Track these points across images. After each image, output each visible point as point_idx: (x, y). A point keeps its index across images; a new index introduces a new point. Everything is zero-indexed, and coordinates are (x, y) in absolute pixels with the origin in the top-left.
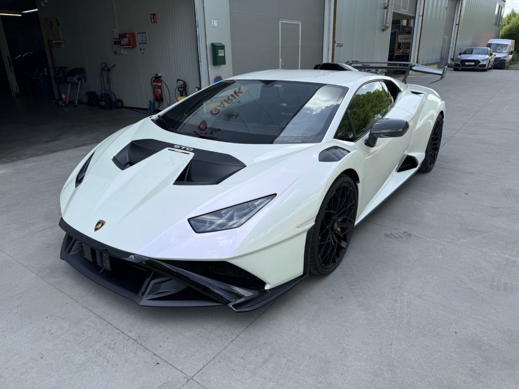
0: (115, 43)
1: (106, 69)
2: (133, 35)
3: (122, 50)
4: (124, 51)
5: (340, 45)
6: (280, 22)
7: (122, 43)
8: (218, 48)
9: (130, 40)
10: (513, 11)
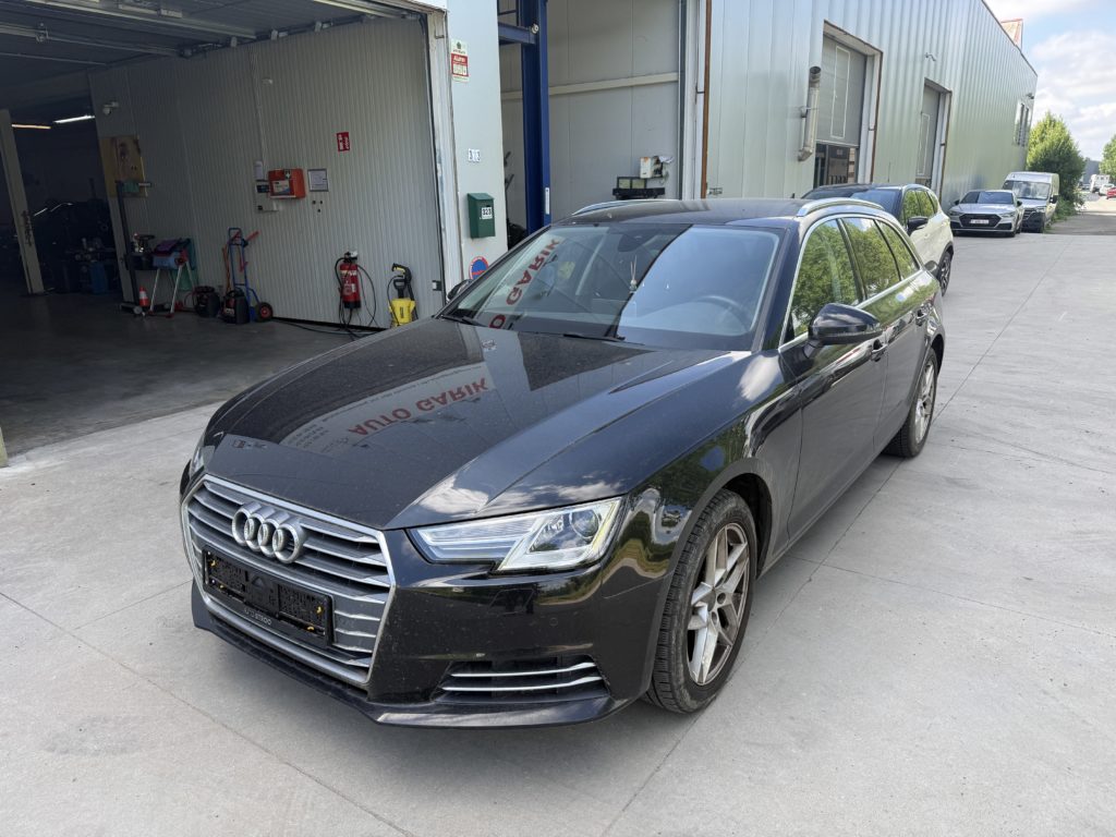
0: (260, 189)
1: (238, 242)
2: (299, 173)
4: (277, 206)
5: (716, 192)
7: (276, 190)
8: (479, 204)
9: (291, 183)
10: (1049, 116)
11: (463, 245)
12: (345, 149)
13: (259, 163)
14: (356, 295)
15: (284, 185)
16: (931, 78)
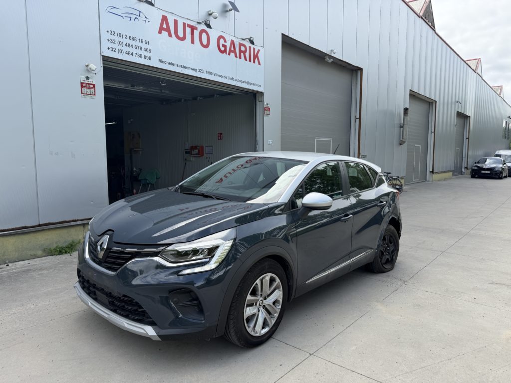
2: (202, 147)
3: (191, 158)
4: (193, 159)
5: (364, 157)
6: (316, 139)
7: (193, 153)
9: (199, 151)
12: (221, 139)
13: (187, 143)
15: (196, 151)
16: (460, 111)
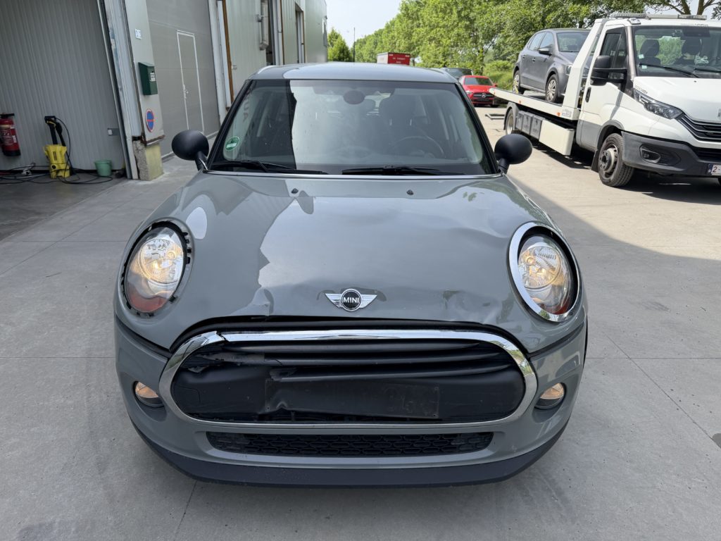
5: (235, 69)
6: (178, 33)
8: (149, 70)
10: (333, 31)
11: (141, 100)
14: (16, 145)
